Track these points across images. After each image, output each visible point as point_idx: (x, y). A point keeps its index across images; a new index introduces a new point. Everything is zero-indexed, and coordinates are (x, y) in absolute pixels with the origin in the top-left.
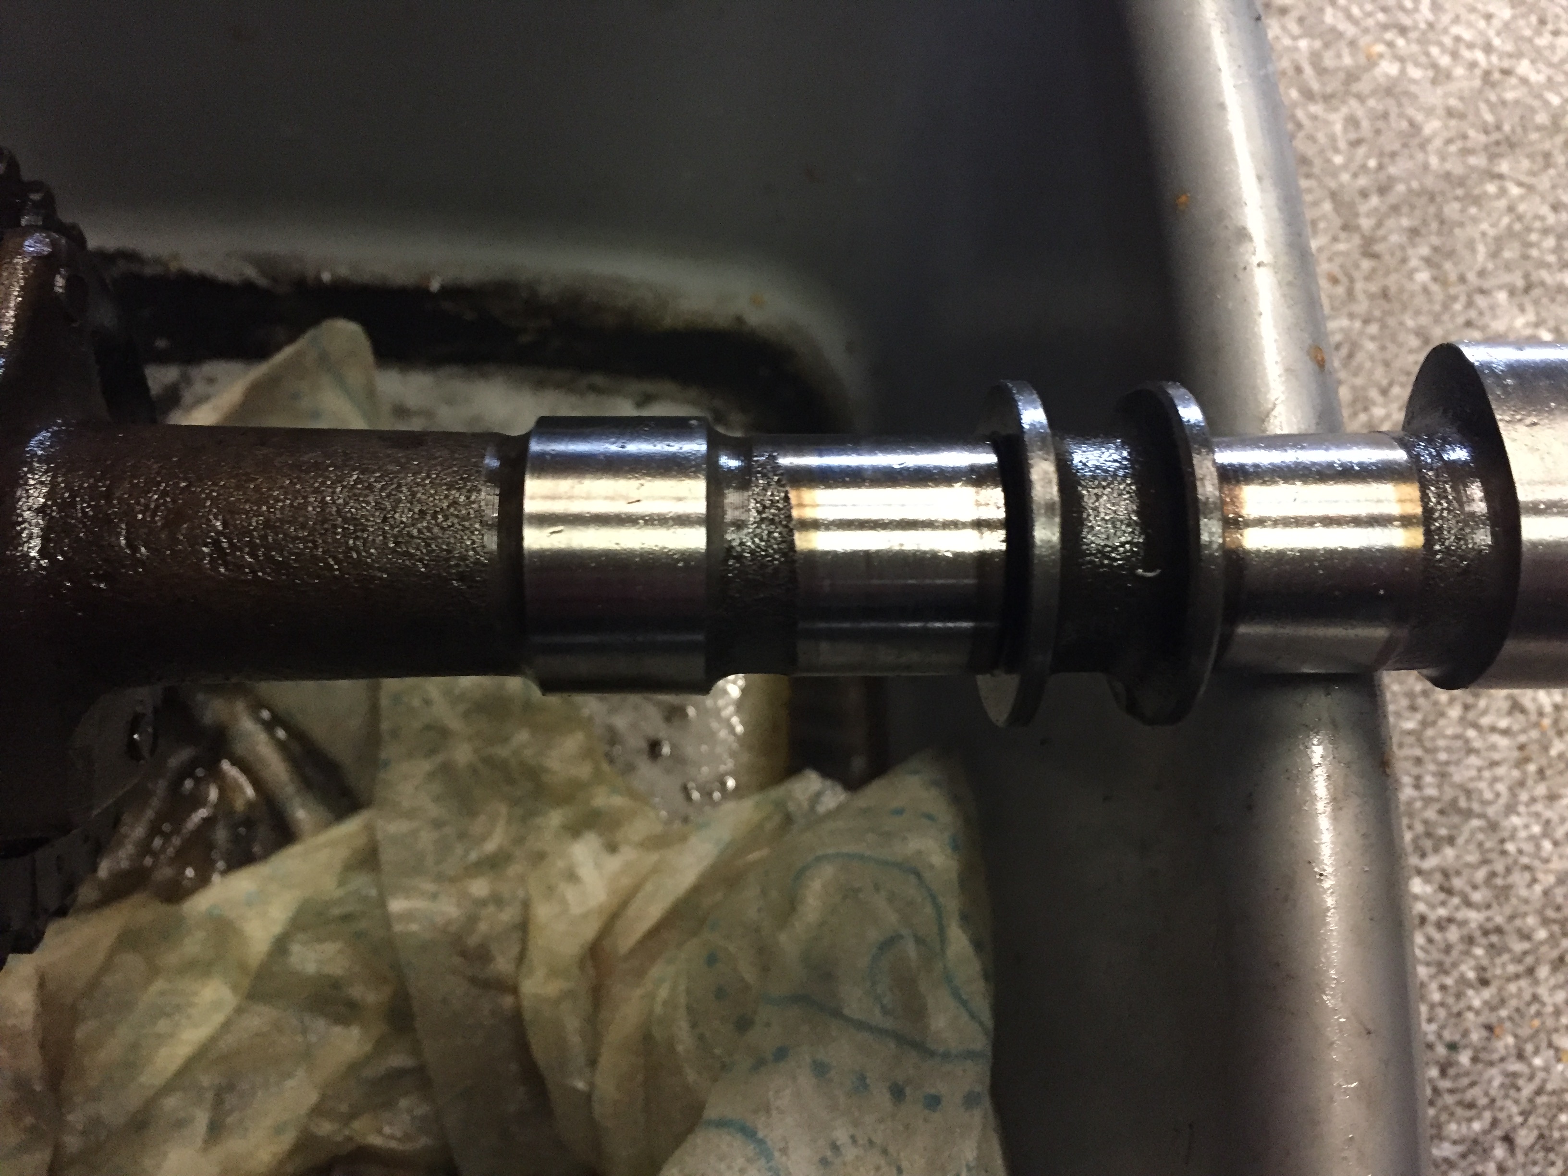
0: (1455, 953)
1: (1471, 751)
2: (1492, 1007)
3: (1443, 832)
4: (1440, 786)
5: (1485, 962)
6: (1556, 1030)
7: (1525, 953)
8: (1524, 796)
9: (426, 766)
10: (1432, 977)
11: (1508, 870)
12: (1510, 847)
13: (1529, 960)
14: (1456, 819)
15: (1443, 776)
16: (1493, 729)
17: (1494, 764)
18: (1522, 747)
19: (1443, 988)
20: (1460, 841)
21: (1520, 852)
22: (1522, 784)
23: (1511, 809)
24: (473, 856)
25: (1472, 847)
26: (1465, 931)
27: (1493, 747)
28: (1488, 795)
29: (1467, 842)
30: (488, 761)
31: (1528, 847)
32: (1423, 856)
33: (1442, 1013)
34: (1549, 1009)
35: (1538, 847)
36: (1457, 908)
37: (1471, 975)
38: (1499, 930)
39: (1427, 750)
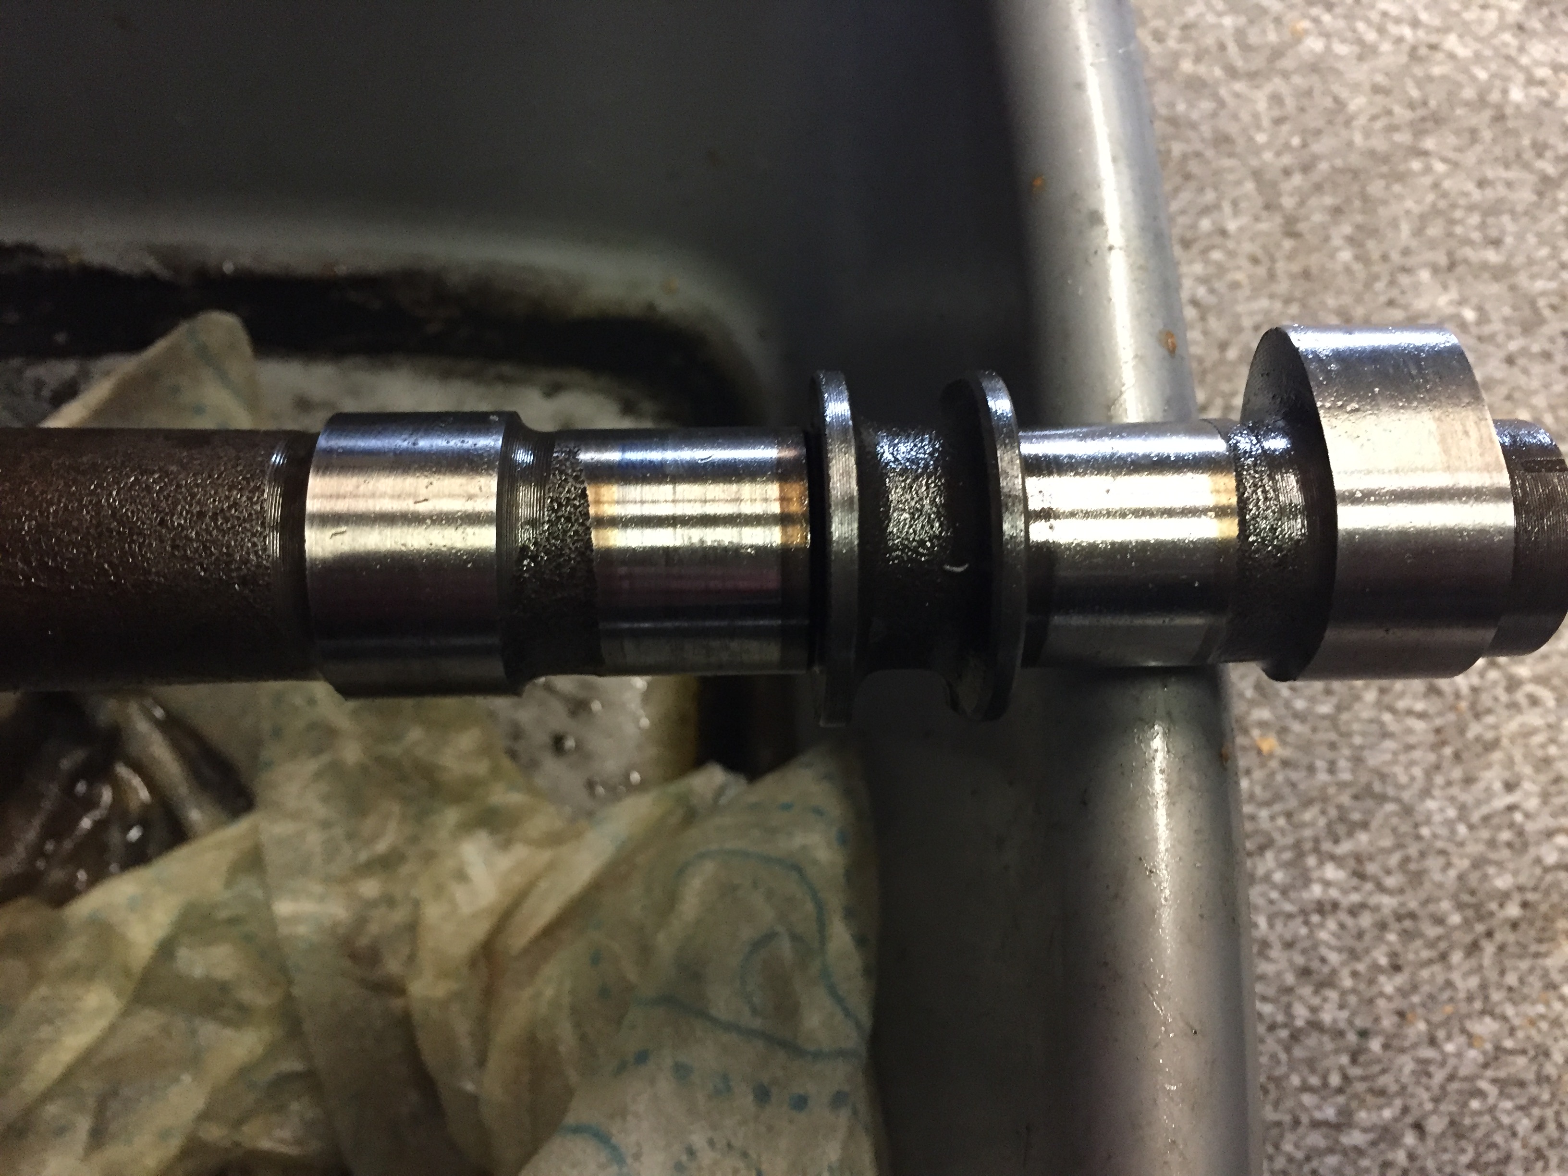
0: (1368, 938)
1: (1386, 735)
2: (1403, 992)
3: (1356, 816)
4: (1353, 771)
5: (1399, 948)
6: (1469, 1016)
7: (1439, 938)
8: (1439, 780)
9: (312, 766)
10: (1344, 964)
11: (1423, 855)
12: (1425, 831)
13: (1443, 945)
14: (1369, 803)
15: (1357, 760)
16: (1410, 712)
17: (1409, 748)
18: (1438, 731)
19: (1355, 974)
20: (1374, 824)
21: (1435, 836)
22: (1437, 767)
23: (1426, 793)
24: (363, 856)
25: (1388, 831)
26: (1378, 917)
27: (1409, 731)
28: (1403, 779)
29: (1382, 826)
30: (380, 760)
31: (1443, 831)
32: (1336, 841)
33: (1353, 1000)
34: (1462, 995)
35: (1453, 832)
36: (1370, 894)
37: (1383, 961)
38: (1412, 916)
39: (1342, 735)
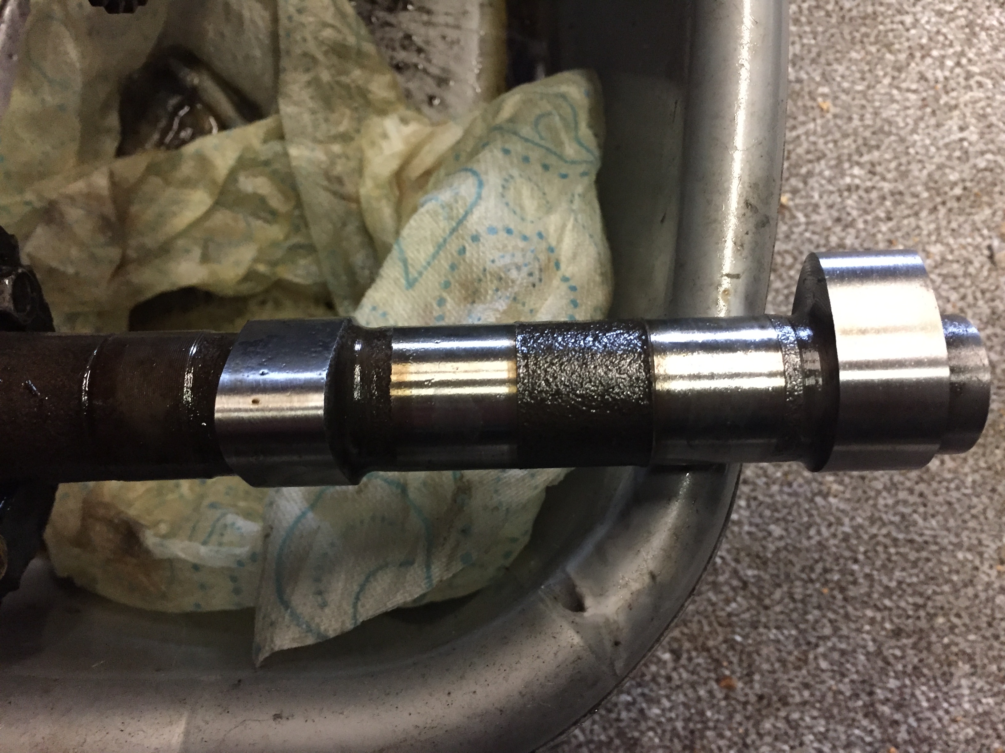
0: (874, 205)
1: (893, 100)
2: (892, 231)
3: (873, 143)
4: (874, 120)
5: (891, 209)
6: (928, 243)
7: (914, 204)
8: (922, 125)
10: (860, 216)
11: (909, 163)
12: (912, 151)
13: (916, 208)
14: (881, 136)
15: (876, 114)
16: (908, 90)
17: (907, 108)
18: (924, 99)
19: (866, 222)
20: (883, 147)
21: (917, 153)
22: (921, 118)
23: (914, 131)
24: (333, 132)
25: (890, 150)
26: (881, 193)
27: (907, 99)
28: (901, 124)
29: (888, 148)
30: (338, 83)
31: (922, 151)
32: (861, 155)
33: (863, 234)
34: (925, 232)
35: (928, 150)
36: (878, 182)
37: (882, 215)
38: (901, 193)
39: (868, 101)
